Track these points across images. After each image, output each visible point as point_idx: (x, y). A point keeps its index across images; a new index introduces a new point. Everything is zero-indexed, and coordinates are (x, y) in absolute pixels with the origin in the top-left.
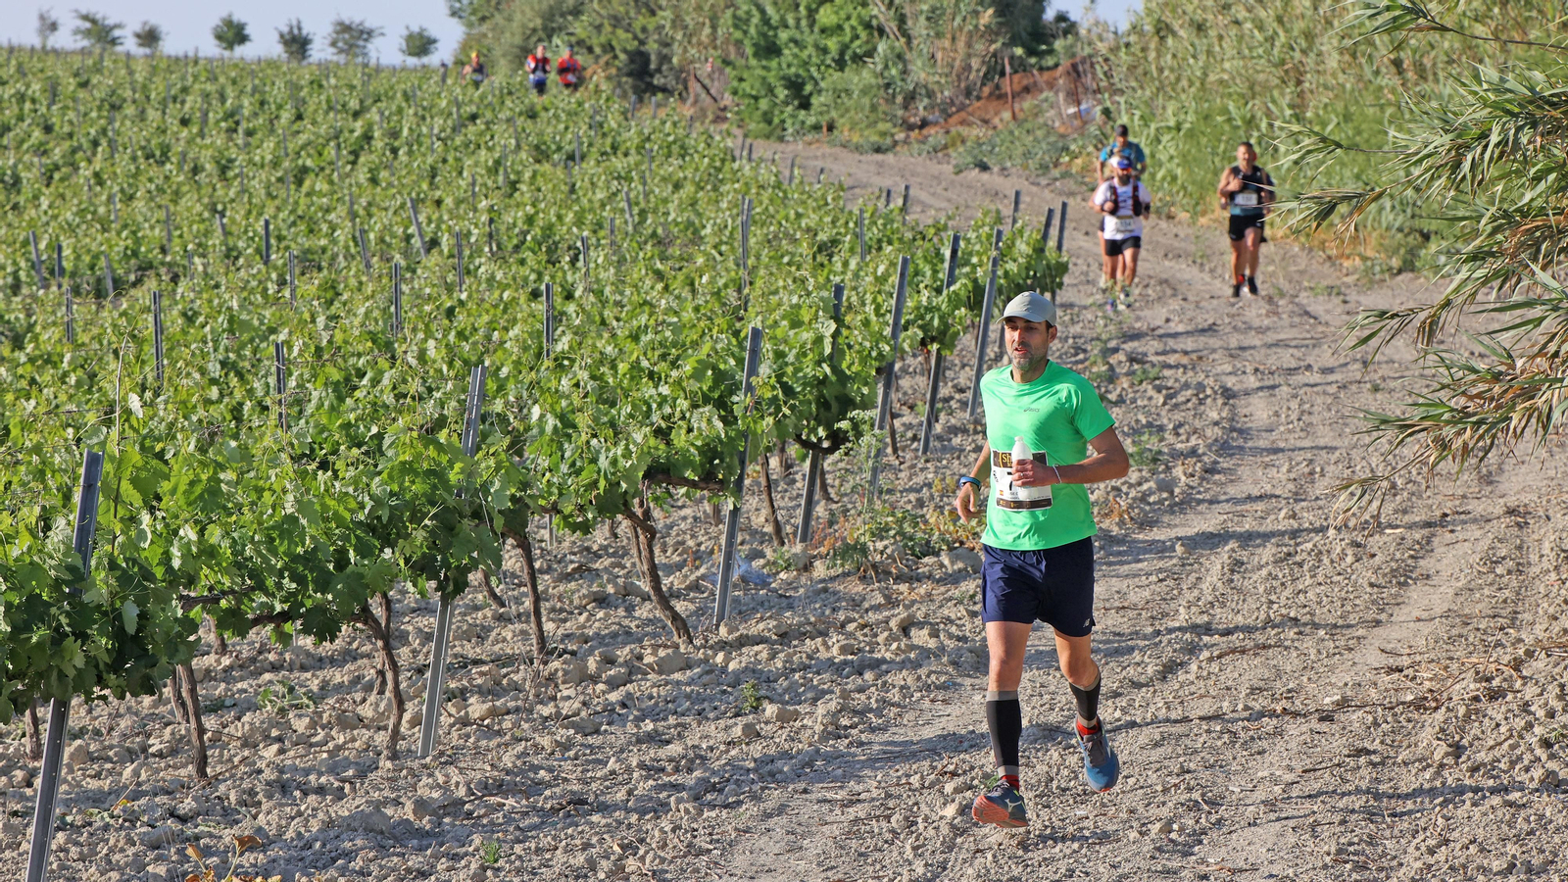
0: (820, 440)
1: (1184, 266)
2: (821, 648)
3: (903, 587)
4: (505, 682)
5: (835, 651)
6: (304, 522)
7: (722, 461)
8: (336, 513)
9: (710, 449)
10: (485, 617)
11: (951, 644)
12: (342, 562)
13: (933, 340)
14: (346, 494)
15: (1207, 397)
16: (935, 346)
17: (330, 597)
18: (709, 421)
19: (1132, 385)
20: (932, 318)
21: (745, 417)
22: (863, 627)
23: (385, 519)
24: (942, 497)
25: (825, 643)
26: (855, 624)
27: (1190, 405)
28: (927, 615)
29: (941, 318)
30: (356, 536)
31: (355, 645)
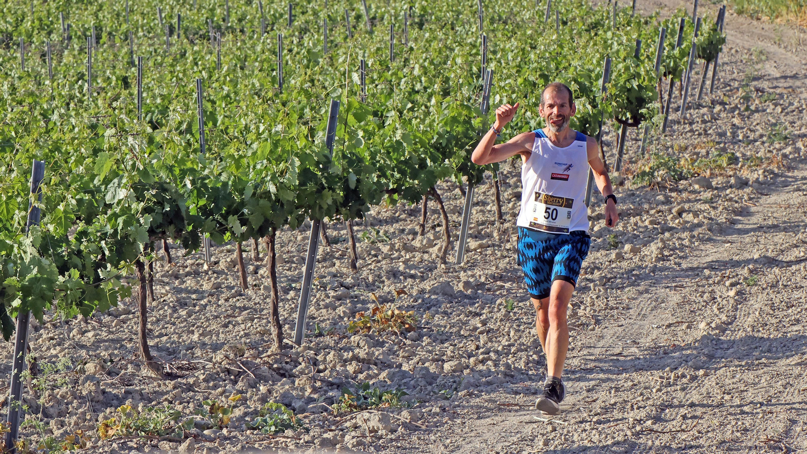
0: (627, 119)
1: (769, 45)
2: (639, 222)
3: (674, 194)
4: (483, 232)
5: (647, 223)
6: (405, 144)
7: (590, 125)
8: (421, 139)
9: (584, 119)
10: (461, 203)
11: (706, 221)
12: (423, 164)
13: (670, 73)
14: (426, 131)
15: (803, 109)
16: (671, 76)
17: (416, 182)
18: (584, 105)
19: (761, 103)
20: (670, 62)
21: (602, 103)
22: (658, 212)
23: (444, 145)
24: (679, 153)
25: (641, 219)
26: (655, 211)
27: (795, 113)
28: (690, 207)
29: (675, 62)
30: (431, 152)
31: (397, 215)
